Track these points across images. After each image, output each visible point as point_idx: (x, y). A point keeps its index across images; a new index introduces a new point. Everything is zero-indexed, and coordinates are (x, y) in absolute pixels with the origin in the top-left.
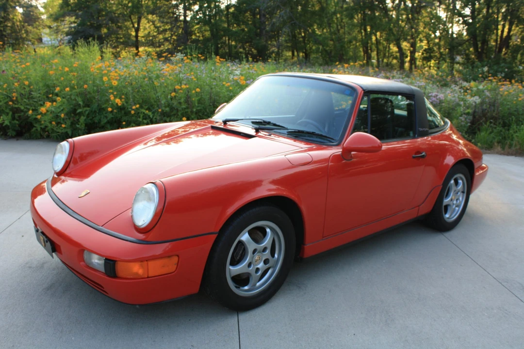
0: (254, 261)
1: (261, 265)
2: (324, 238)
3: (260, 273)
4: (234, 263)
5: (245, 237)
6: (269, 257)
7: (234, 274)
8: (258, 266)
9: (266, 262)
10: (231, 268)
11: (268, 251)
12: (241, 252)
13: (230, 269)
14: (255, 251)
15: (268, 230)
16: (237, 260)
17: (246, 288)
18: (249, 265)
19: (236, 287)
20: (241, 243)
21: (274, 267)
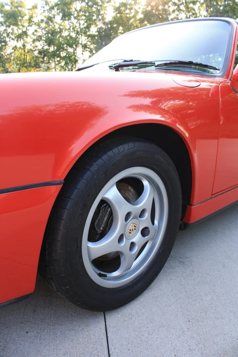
0: (127, 231)
1: (137, 238)
2: (213, 196)
3: (136, 249)
4: (95, 236)
5: (111, 193)
6: (149, 224)
7: (95, 256)
8: (134, 240)
9: (145, 232)
10: (91, 245)
11: (147, 215)
12: (106, 219)
13: (88, 247)
14: (128, 216)
15: (146, 183)
16: (99, 232)
17: (115, 274)
18: (121, 239)
19: (100, 275)
20: (104, 203)
21: (154, 239)
